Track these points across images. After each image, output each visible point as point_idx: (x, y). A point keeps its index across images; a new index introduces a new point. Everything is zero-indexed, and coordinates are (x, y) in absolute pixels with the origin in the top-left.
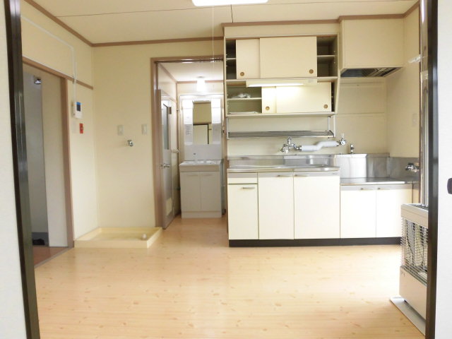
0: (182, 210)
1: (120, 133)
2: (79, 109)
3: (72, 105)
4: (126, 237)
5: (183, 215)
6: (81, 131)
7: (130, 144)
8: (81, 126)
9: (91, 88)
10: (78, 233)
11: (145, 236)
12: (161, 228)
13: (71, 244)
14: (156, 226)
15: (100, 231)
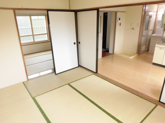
0: (149, 50)
1: (131, 25)
2: (120, 20)
3: (118, 19)
4: (127, 54)
5: (149, 51)
6: (120, 25)
7: (133, 29)
8: (120, 24)
9: (125, 12)
10: (115, 51)
11: (132, 55)
12: (138, 54)
13: (113, 53)
14: (137, 53)
15: (122, 51)
